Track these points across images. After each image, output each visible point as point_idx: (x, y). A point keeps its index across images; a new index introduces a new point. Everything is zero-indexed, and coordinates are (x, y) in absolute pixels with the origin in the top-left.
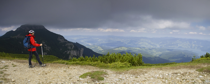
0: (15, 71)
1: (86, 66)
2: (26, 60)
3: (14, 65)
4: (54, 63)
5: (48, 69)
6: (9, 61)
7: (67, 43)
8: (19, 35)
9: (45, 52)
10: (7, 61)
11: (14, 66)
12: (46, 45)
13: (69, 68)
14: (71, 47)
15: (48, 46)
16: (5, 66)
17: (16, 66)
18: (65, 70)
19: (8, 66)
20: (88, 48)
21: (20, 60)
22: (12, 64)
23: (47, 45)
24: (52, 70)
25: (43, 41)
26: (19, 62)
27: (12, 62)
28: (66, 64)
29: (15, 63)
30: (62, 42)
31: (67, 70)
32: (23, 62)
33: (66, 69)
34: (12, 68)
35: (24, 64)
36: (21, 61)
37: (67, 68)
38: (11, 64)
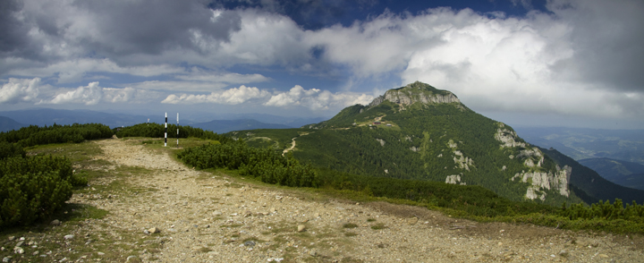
0: (381, 246)
1: (634, 237)
2: (416, 208)
3: (374, 223)
4: (518, 222)
5: (500, 243)
6: (357, 207)
7: (523, 149)
8: (380, 118)
9: (457, 174)
10: (350, 207)
11: (375, 228)
12: (461, 154)
13: (573, 242)
14: (536, 163)
15: (465, 157)
16: (346, 226)
17: (380, 227)
18: (563, 251)
19: (356, 226)
20: (586, 168)
21: (393, 205)
22: (369, 220)
23: (461, 151)
24: (515, 249)
25: (451, 141)
26: (390, 212)
27: (367, 211)
28: (561, 228)
29: (379, 217)
30: (508, 145)
31: (572, 253)
32: (405, 214)
33: (566, 247)
34: (371, 233)
35: (410, 220)
36: (399, 207)
37: (569, 243)
38: (364, 217)
